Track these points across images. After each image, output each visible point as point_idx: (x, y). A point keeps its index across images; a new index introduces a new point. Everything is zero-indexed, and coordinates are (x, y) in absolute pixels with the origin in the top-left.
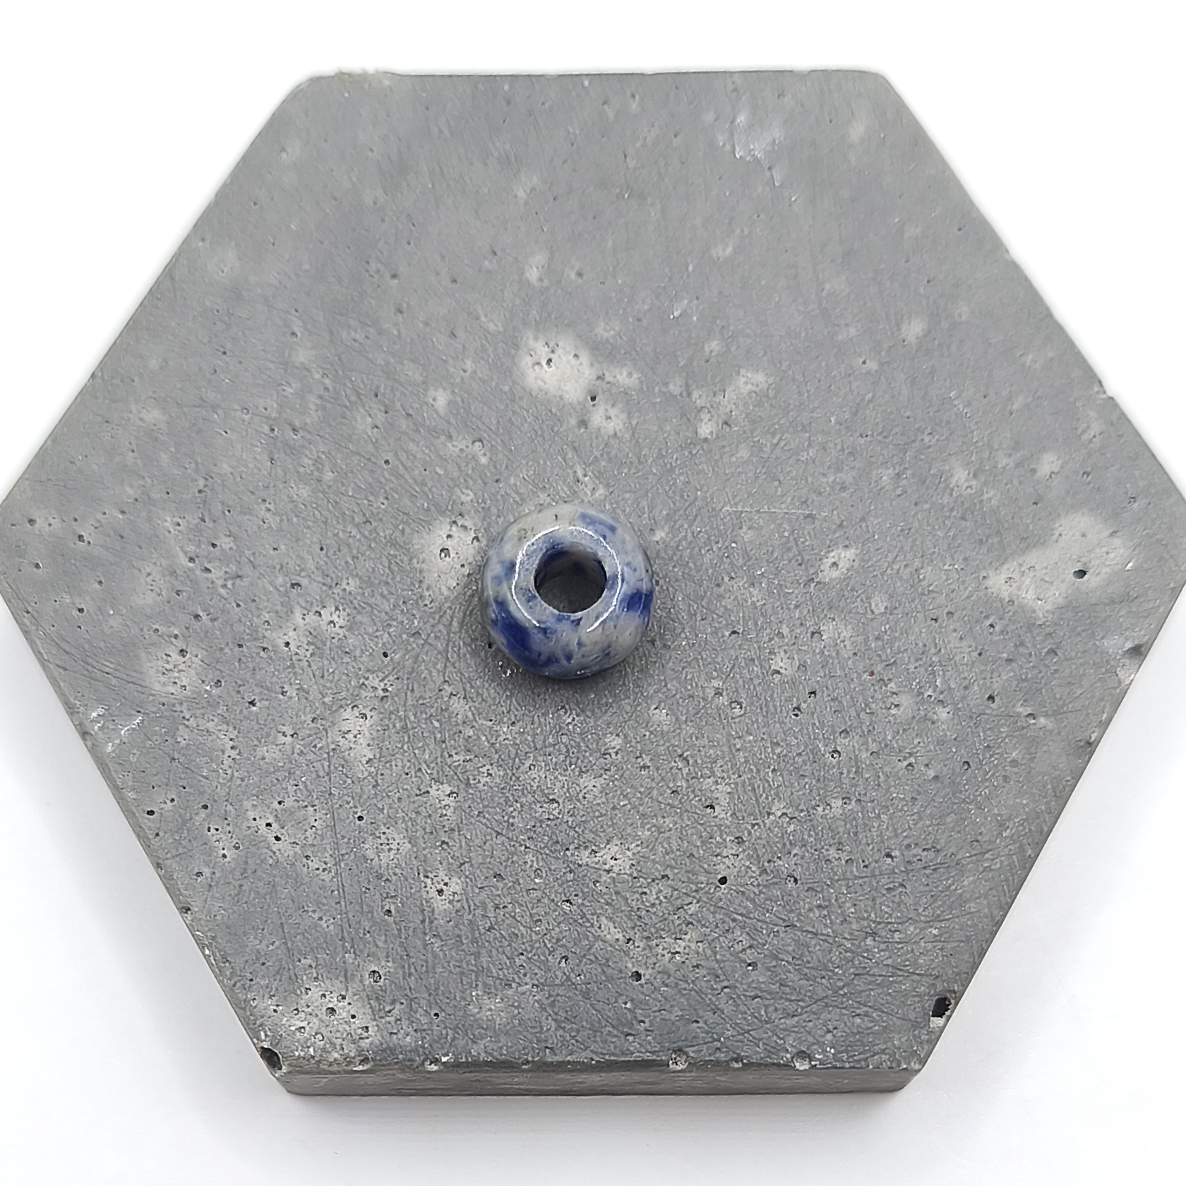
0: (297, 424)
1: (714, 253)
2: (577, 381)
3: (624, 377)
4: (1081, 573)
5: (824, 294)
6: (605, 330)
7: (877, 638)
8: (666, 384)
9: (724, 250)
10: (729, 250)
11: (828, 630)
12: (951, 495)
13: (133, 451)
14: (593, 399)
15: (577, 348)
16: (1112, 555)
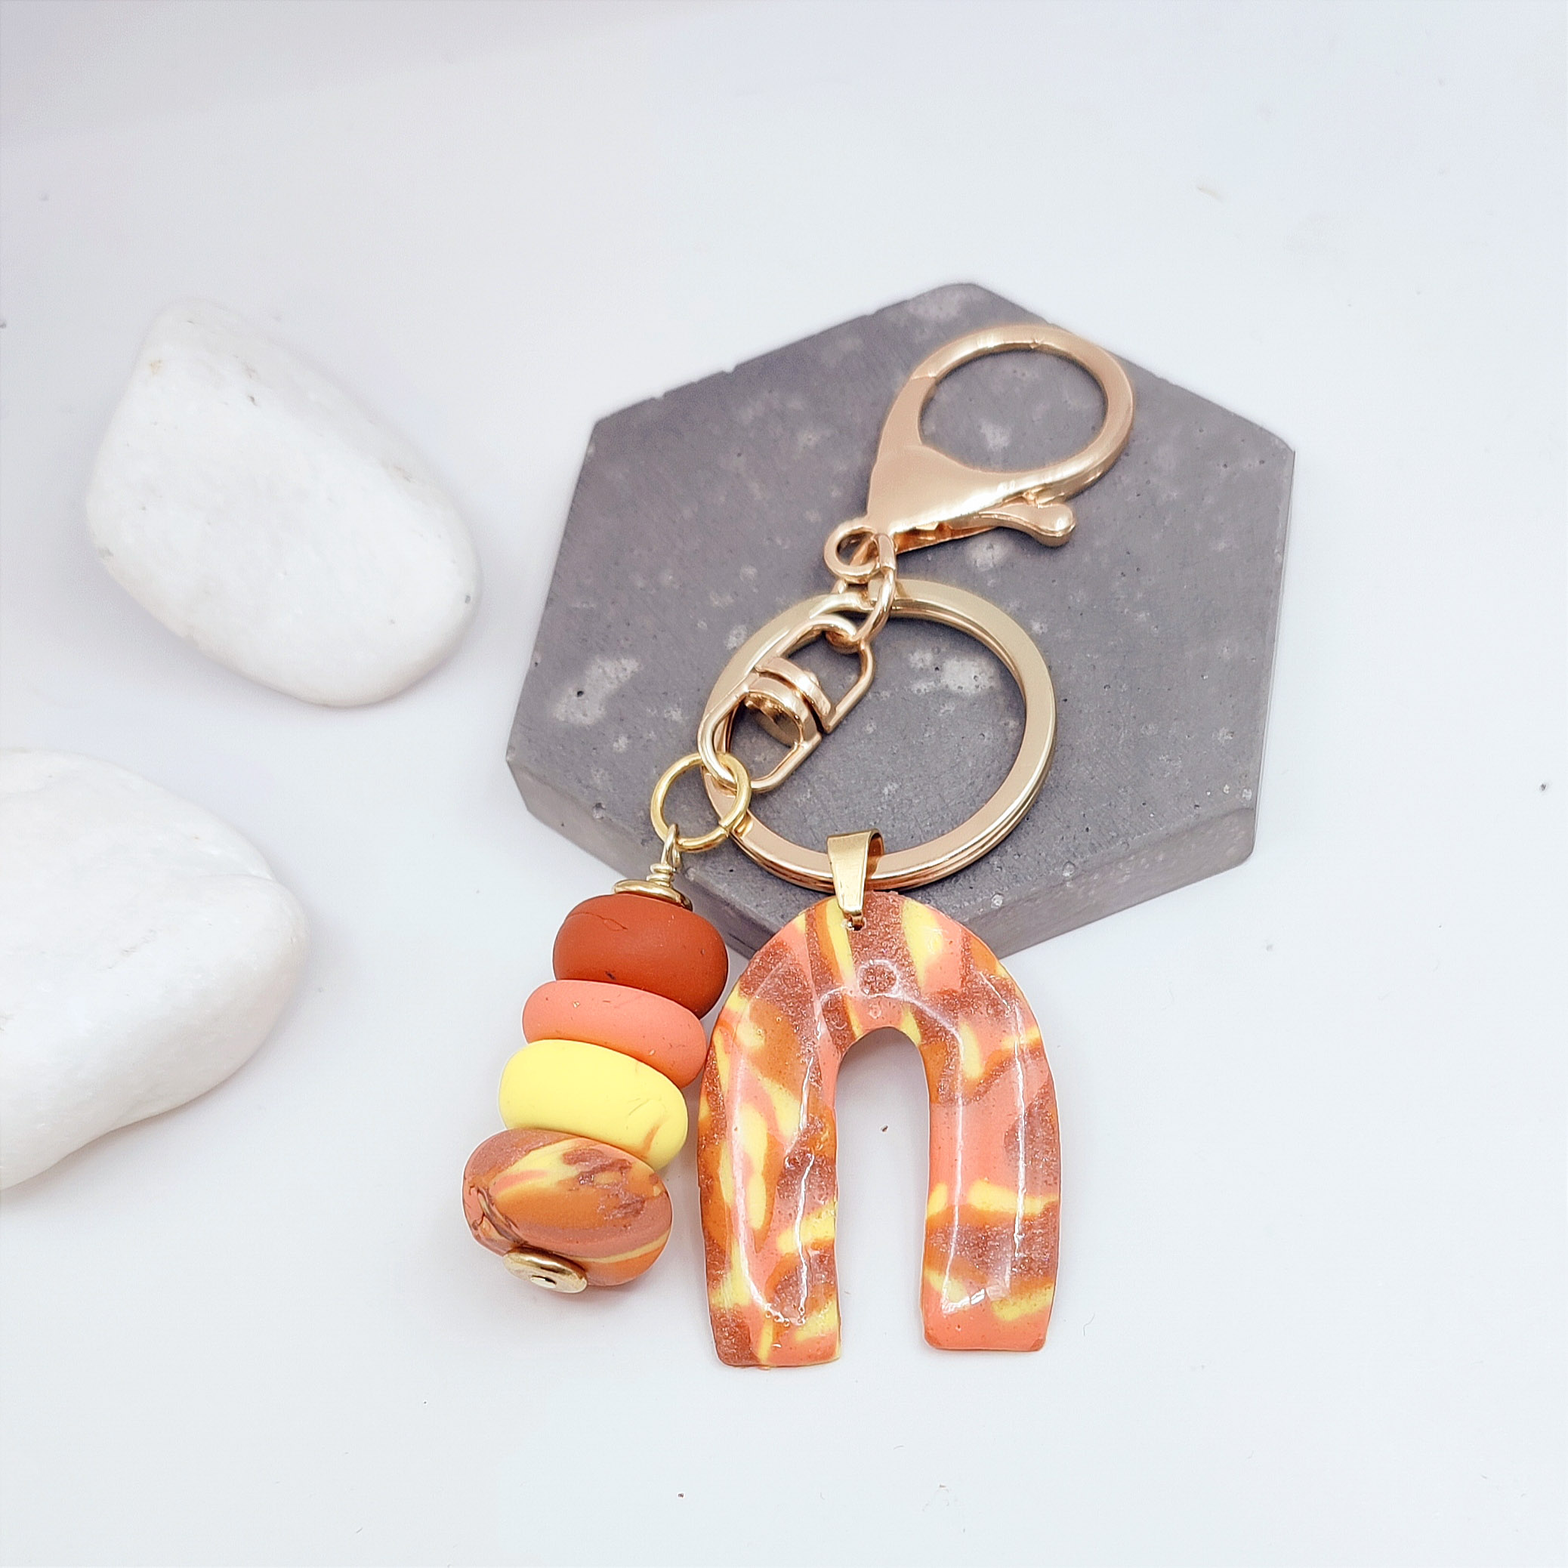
0: (1123, 578)
1: (896, 786)
2: (953, 674)
3: (922, 686)
4: (580, 693)
5: (809, 790)
6: (948, 711)
7: (695, 607)
8: (892, 695)
9: (889, 791)
10: (886, 791)
11: (729, 599)
12: (678, 704)
13: (1222, 524)
14: (937, 669)
15: (962, 693)
16: (563, 711)
